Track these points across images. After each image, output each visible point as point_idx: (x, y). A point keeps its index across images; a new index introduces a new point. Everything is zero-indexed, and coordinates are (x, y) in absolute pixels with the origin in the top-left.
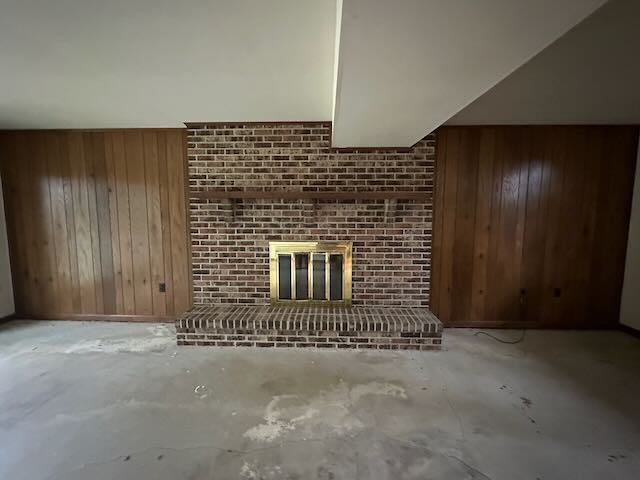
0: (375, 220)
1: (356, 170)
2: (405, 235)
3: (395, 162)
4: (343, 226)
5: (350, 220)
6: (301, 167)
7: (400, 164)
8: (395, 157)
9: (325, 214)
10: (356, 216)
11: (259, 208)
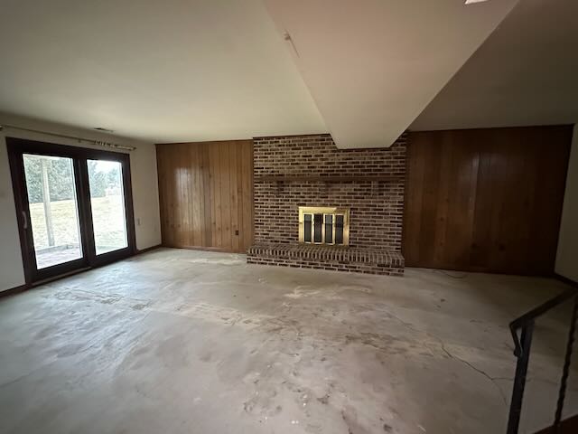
0: (365, 194)
1: (353, 163)
2: (385, 204)
3: (379, 157)
4: (344, 198)
5: (349, 194)
6: (319, 161)
7: (383, 158)
8: (379, 154)
9: (333, 190)
10: (353, 191)
11: (293, 186)
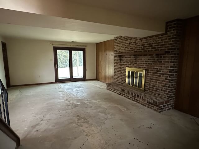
0: (153, 62)
1: (148, 44)
2: (162, 68)
4: (144, 63)
5: (146, 61)
6: (134, 45)
7: (162, 40)
8: (160, 38)
9: (139, 59)
11: (125, 58)
